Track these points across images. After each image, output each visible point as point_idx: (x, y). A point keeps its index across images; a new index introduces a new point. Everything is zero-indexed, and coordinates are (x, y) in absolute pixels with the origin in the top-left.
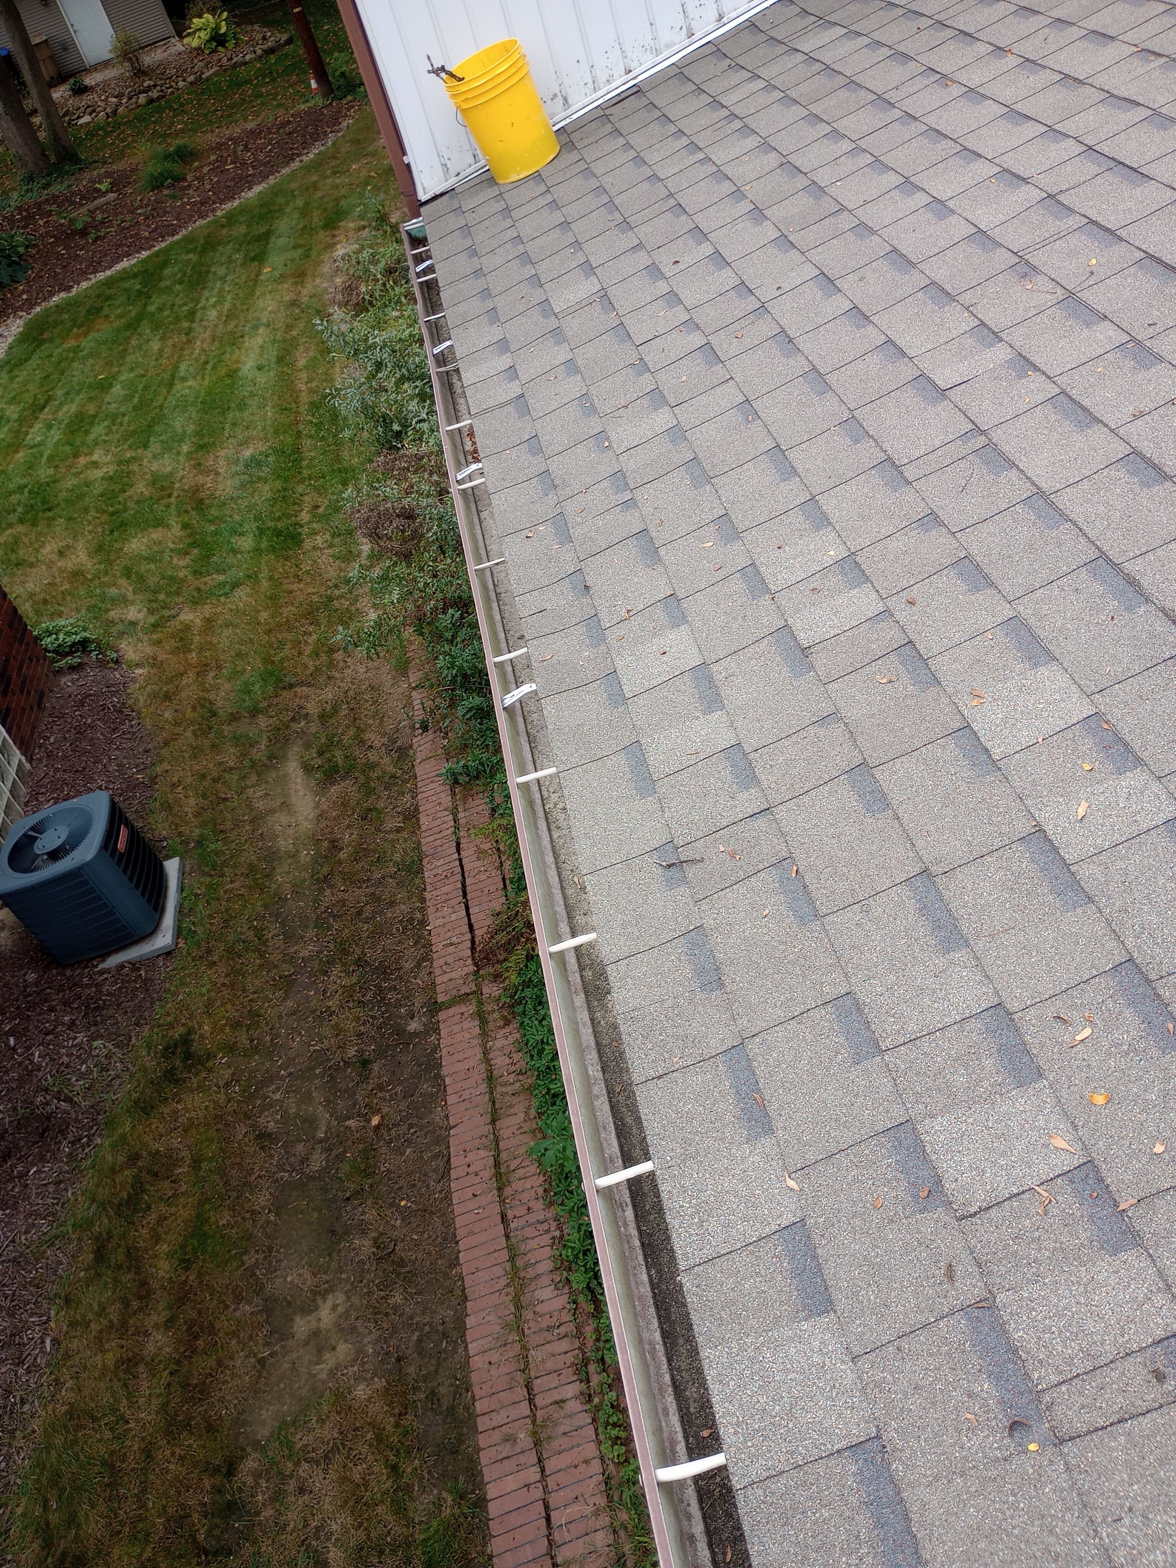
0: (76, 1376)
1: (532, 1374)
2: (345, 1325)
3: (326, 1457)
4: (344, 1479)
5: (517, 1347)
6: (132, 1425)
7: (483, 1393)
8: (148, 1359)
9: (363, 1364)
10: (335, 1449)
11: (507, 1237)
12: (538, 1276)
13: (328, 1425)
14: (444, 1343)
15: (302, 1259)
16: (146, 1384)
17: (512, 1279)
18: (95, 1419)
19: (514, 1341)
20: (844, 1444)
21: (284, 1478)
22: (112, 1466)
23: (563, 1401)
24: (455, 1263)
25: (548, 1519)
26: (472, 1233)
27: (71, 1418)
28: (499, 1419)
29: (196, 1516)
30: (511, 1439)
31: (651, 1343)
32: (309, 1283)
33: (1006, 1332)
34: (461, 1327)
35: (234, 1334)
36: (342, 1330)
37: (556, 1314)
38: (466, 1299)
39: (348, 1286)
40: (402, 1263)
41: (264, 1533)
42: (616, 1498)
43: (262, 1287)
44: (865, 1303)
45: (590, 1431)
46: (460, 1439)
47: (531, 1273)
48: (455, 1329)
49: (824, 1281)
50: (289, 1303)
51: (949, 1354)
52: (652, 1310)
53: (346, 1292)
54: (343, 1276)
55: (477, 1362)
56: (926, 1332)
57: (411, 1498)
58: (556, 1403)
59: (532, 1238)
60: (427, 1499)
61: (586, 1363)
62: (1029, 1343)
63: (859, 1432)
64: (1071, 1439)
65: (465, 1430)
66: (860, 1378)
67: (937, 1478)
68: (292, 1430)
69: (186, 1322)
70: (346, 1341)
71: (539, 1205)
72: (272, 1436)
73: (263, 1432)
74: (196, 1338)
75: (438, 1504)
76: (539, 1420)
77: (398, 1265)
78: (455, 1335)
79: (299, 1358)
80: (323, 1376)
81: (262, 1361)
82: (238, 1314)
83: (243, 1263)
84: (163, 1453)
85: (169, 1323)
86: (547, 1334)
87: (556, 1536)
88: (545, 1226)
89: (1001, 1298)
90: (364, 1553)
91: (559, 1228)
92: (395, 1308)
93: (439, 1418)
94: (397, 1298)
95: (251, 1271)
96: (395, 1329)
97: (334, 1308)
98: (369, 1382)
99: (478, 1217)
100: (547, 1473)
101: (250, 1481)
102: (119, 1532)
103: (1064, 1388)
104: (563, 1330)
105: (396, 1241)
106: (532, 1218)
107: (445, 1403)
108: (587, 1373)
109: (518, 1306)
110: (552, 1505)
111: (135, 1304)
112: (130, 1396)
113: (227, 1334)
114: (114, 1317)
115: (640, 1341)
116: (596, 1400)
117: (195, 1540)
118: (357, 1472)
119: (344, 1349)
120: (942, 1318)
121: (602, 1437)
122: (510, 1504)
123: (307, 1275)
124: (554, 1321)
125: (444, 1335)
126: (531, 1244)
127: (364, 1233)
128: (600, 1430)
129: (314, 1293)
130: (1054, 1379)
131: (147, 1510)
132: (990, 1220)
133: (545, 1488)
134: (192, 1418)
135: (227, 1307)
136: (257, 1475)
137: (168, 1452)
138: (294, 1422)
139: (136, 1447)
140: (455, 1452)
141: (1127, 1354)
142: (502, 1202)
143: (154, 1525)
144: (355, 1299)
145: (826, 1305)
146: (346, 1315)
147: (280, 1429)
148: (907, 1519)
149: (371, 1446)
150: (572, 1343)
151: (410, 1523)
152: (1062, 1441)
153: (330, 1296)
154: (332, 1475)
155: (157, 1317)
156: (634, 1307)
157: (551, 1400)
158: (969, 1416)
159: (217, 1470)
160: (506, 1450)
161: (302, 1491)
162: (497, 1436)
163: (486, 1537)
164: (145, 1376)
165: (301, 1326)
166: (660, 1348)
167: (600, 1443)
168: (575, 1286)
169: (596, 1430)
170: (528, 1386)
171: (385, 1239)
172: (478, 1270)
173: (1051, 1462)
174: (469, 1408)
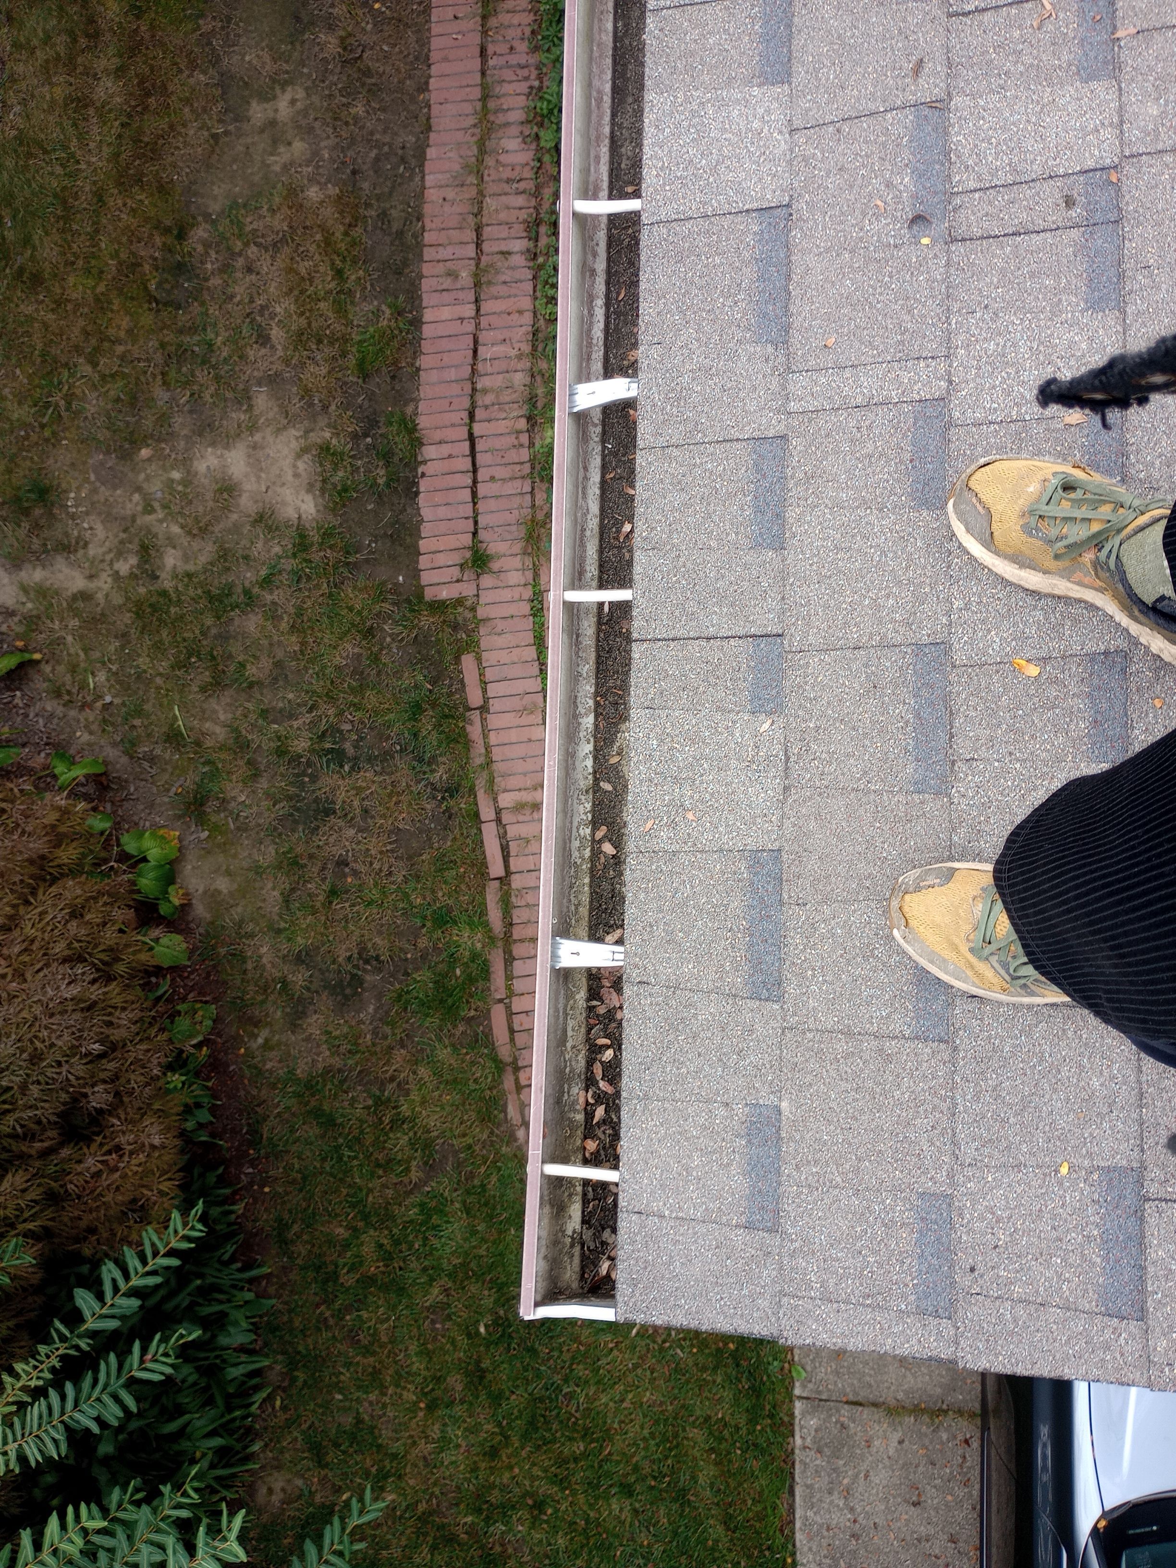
0: (24, 102)
1: (484, 220)
2: (304, 123)
3: (275, 245)
4: (290, 270)
5: (473, 192)
6: (83, 166)
7: (434, 226)
8: (98, 104)
9: (318, 167)
10: (283, 241)
11: (483, 73)
12: (507, 125)
13: (278, 216)
14: (402, 168)
15: (262, 40)
16: (96, 129)
17: (480, 122)
18: (46, 152)
19: (472, 184)
20: (755, 205)
21: (233, 255)
22: (64, 202)
23: (509, 253)
24: (424, 87)
25: (475, 352)
26: (446, 59)
27: (21, 144)
28: (444, 253)
29: (147, 268)
30: (453, 275)
31: (599, 92)
32: (267, 68)
33: (946, 133)
34: (421, 157)
35: (187, 101)
36: (299, 127)
37: (518, 168)
38: (429, 128)
39: (309, 83)
40: (367, 72)
41: (213, 298)
42: (540, 349)
43: (218, 59)
44: (823, 81)
45: (528, 287)
46: (405, 263)
47: (501, 119)
48: (414, 156)
49: (790, 52)
50: (246, 83)
51: (884, 145)
52: (609, 61)
53: (307, 89)
54: (305, 70)
55: (432, 194)
56: (870, 120)
57: (352, 303)
58: (502, 253)
59: (510, 82)
60: (367, 307)
61: (538, 222)
62: (964, 147)
63: (771, 198)
64: (964, 240)
65: (411, 256)
66: (792, 151)
67: (828, 250)
68: (243, 212)
69: (137, 75)
70: (302, 139)
71: (522, 47)
72: (223, 212)
73: (215, 207)
74: (148, 94)
75: (377, 314)
76: (483, 265)
77: (364, 74)
78: (413, 162)
79: (254, 143)
80: (277, 168)
81: (215, 137)
82: (192, 81)
83: (199, 28)
84: (115, 200)
85: (120, 72)
86: (505, 185)
87: (480, 367)
88: (525, 73)
89: (957, 101)
90: (304, 338)
91: (540, 78)
92: (356, 119)
93: (388, 239)
94: (359, 109)
95: (206, 39)
96: (353, 141)
97: (293, 102)
98: (323, 186)
99: (456, 43)
100: (482, 312)
101: (200, 248)
102: (73, 263)
103: (977, 195)
104: (522, 185)
105: (364, 47)
106: (514, 60)
107: (396, 226)
108: (537, 233)
109: (482, 150)
110: (481, 340)
111: (83, 42)
112: (80, 137)
113: (181, 100)
114: (61, 50)
115: (588, 85)
116: (541, 260)
117: (146, 288)
118: (303, 267)
119: (299, 146)
120: (892, 109)
121: (538, 294)
122: (441, 330)
123: (267, 59)
124: (515, 175)
125: (403, 160)
126: (507, 88)
127: (331, 28)
128: (539, 287)
129: (274, 81)
130: (972, 185)
131: (100, 250)
132: (981, 23)
133: (478, 325)
134: (143, 175)
135: (180, 71)
136: (207, 245)
137: (120, 202)
138: (245, 206)
139: (87, 189)
140: (399, 273)
141: (1051, 177)
142: (485, 33)
143: (107, 264)
144: (315, 99)
145: (784, 76)
146: (305, 113)
147: (231, 208)
148: (789, 278)
149: (319, 246)
150: (529, 201)
151: (349, 323)
152: (954, 240)
153: (289, 89)
154: (279, 263)
155: (106, 61)
156: (592, 51)
157: (496, 249)
158: (879, 203)
159: (167, 231)
160: (447, 283)
161: (249, 270)
162: (440, 268)
163: (417, 353)
164: (95, 120)
165: (258, 112)
166: (607, 100)
167: (536, 298)
168: (542, 144)
169: (535, 287)
170: (478, 230)
171: (352, 40)
172: (446, 101)
173: (936, 256)
174: (418, 236)
